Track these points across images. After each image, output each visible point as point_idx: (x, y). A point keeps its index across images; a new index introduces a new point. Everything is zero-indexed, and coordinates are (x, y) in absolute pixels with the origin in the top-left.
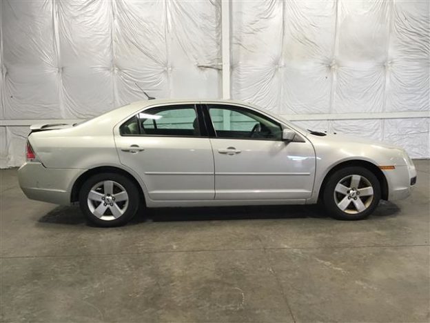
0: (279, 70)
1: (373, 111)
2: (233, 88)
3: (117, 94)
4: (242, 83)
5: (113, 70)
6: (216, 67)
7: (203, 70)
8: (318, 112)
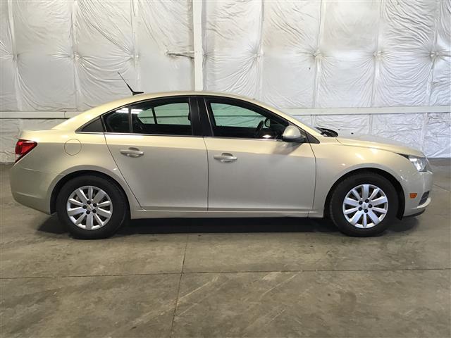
3: (78, 84)
4: (217, 73)
5: (74, 57)
6: (188, 55)
7: (174, 58)
8: (301, 106)
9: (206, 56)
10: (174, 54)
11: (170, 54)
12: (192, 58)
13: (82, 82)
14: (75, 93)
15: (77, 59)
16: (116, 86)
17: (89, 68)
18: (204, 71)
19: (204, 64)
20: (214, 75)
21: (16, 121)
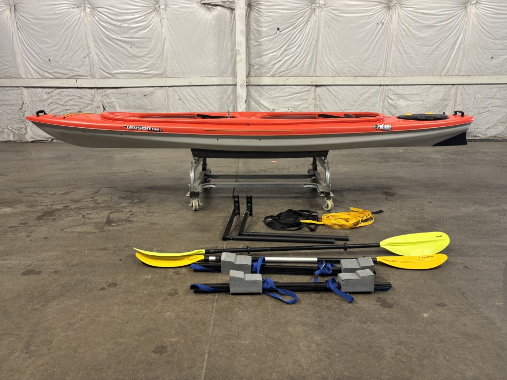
0: (317, 10)
1: (443, 73)
2: (252, 37)
3: (91, 44)
4: (264, 29)
5: (85, 9)
6: (227, 5)
7: (209, 9)
8: (368, 74)
9: (249, 6)
10: (209, 4)
11: (205, 4)
12: (232, 9)
13: (95, 41)
14: (88, 55)
15: (88, 11)
16: (138, 47)
17: (104, 22)
18: (248, 25)
19: (248, 17)
20: (259, 32)
21: (19, 91)
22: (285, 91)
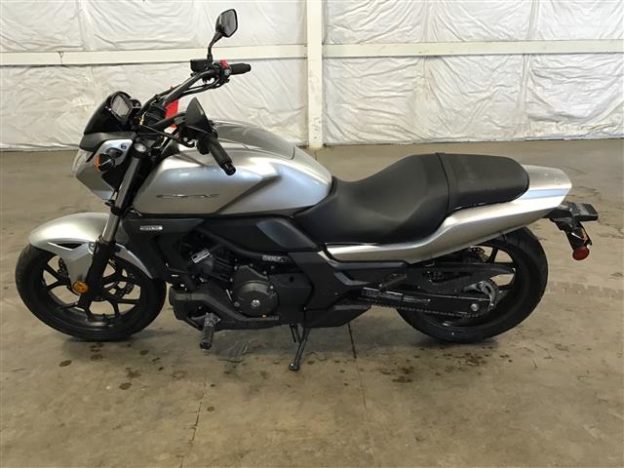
8: (506, 38)
14: (77, 15)
22: (379, 65)
